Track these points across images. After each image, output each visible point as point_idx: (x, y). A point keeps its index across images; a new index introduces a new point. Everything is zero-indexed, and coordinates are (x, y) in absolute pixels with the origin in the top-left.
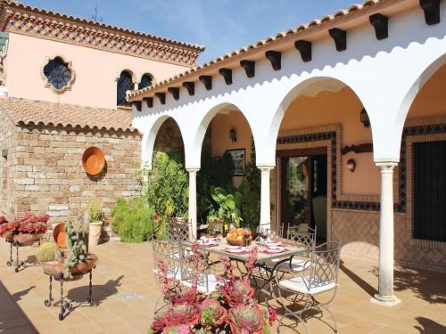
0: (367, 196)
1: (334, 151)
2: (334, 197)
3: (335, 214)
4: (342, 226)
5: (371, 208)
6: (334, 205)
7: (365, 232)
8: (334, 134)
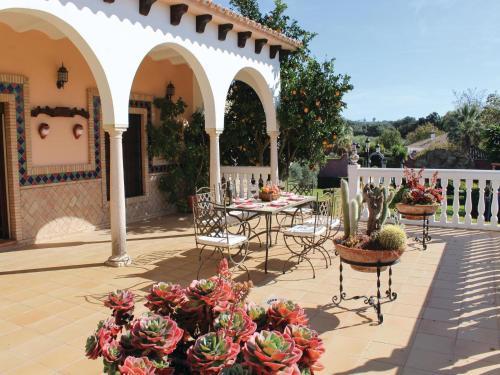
0: (65, 166)
1: (20, 110)
2: (22, 171)
3: (25, 194)
4: (35, 206)
5: (69, 179)
6: (22, 182)
7: (64, 206)
8: (19, 88)
